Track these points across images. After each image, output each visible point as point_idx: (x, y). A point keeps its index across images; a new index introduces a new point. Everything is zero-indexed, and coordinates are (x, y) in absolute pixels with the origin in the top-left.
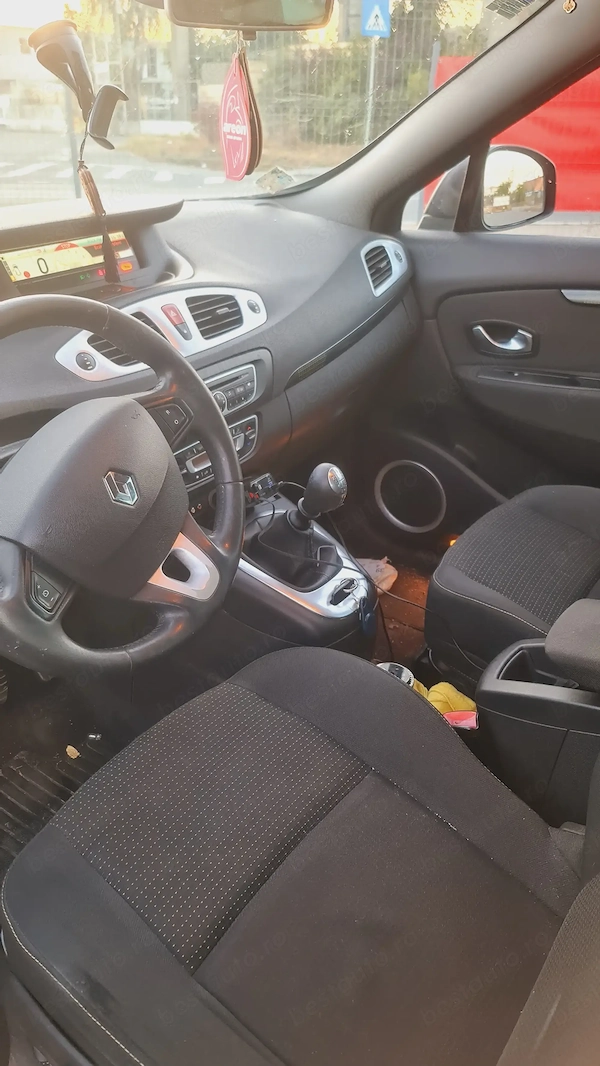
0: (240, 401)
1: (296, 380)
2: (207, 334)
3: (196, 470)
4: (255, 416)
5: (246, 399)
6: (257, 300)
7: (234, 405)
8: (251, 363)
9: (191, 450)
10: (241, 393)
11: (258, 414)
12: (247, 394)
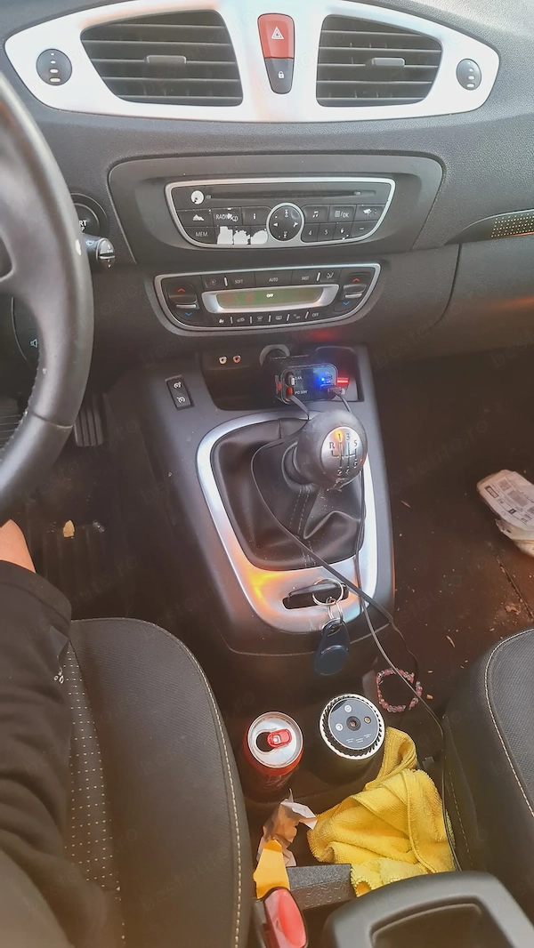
0: (334, 232)
1: (483, 234)
2: (329, 92)
3: (220, 310)
4: (377, 266)
5: (349, 233)
6: (487, 63)
7: (317, 236)
8: (396, 176)
9: (219, 278)
10: (342, 221)
11: (383, 264)
12: (353, 227)
